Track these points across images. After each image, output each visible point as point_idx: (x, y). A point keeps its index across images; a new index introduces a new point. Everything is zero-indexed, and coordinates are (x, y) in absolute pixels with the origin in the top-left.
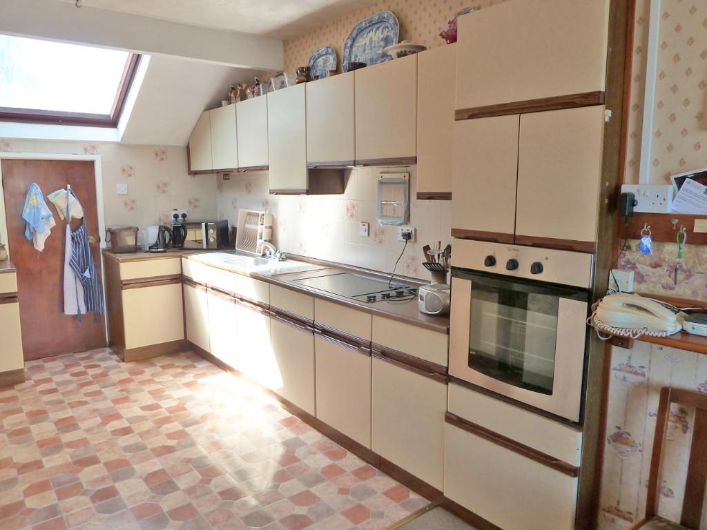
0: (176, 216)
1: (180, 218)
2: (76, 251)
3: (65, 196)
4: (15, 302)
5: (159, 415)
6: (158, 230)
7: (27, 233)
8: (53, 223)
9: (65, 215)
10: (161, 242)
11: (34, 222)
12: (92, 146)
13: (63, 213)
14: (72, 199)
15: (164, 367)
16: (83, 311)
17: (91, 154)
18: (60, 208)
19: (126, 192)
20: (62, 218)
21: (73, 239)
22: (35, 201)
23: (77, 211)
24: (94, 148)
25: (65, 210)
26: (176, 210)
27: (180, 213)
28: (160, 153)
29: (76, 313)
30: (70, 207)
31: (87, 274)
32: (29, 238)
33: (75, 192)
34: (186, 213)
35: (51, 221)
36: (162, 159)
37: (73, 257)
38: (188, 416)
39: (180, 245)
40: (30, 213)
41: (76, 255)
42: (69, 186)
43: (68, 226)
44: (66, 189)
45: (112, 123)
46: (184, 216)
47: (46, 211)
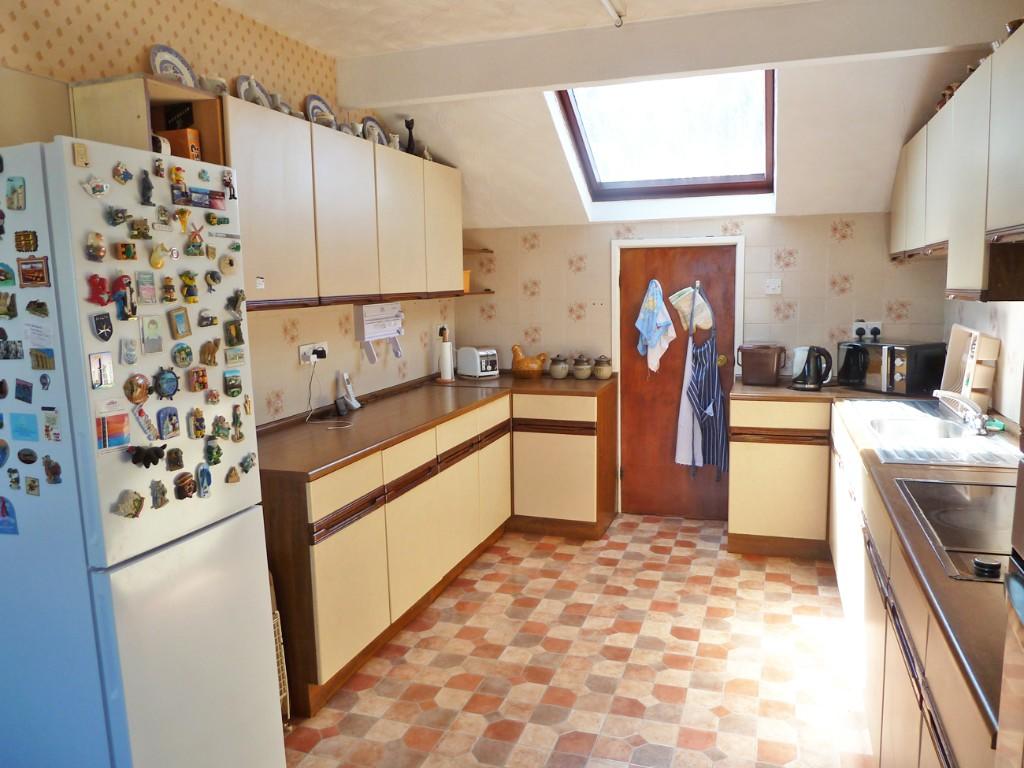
0: (860, 332)
1: (868, 335)
2: (697, 377)
3: (691, 296)
4: (593, 434)
5: (682, 649)
6: (806, 353)
7: (640, 347)
8: (672, 334)
9: (689, 323)
10: (812, 373)
11: (648, 332)
12: (733, 224)
13: (686, 322)
14: (699, 299)
15: (770, 577)
16: (700, 463)
17: (733, 235)
18: (683, 313)
19: (778, 291)
20: (685, 328)
21: (695, 356)
22: (651, 303)
23: (704, 318)
24: (737, 226)
25: (689, 316)
26: (863, 321)
27: (868, 326)
28: (841, 227)
29: (690, 464)
30: (695, 313)
31: (710, 411)
32: (642, 353)
33: (705, 292)
34: (880, 328)
35: (669, 331)
36: (844, 237)
37: (691, 384)
38: (715, 670)
39: (856, 381)
40: (644, 320)
41: (697, 383)
42: (698, 283)
43: (690, 340)
44: (694, 287)
45: (764, 186)
46: (875, 332)
47: (663, 317)
